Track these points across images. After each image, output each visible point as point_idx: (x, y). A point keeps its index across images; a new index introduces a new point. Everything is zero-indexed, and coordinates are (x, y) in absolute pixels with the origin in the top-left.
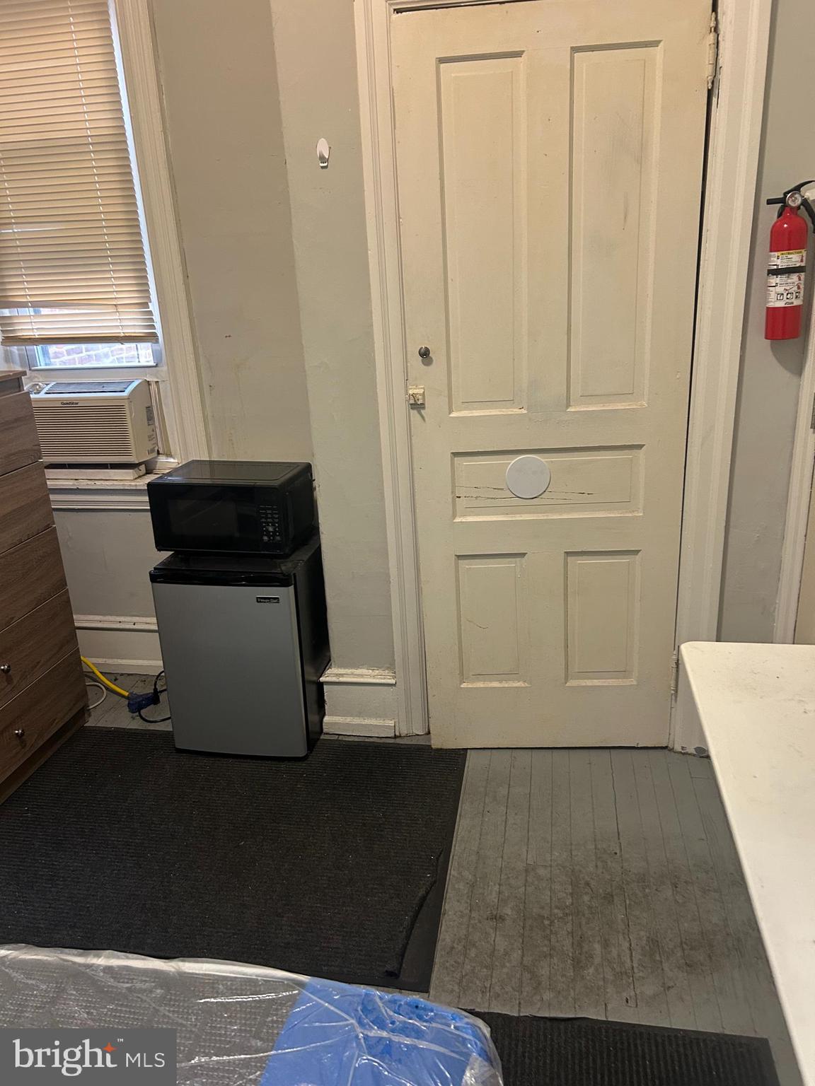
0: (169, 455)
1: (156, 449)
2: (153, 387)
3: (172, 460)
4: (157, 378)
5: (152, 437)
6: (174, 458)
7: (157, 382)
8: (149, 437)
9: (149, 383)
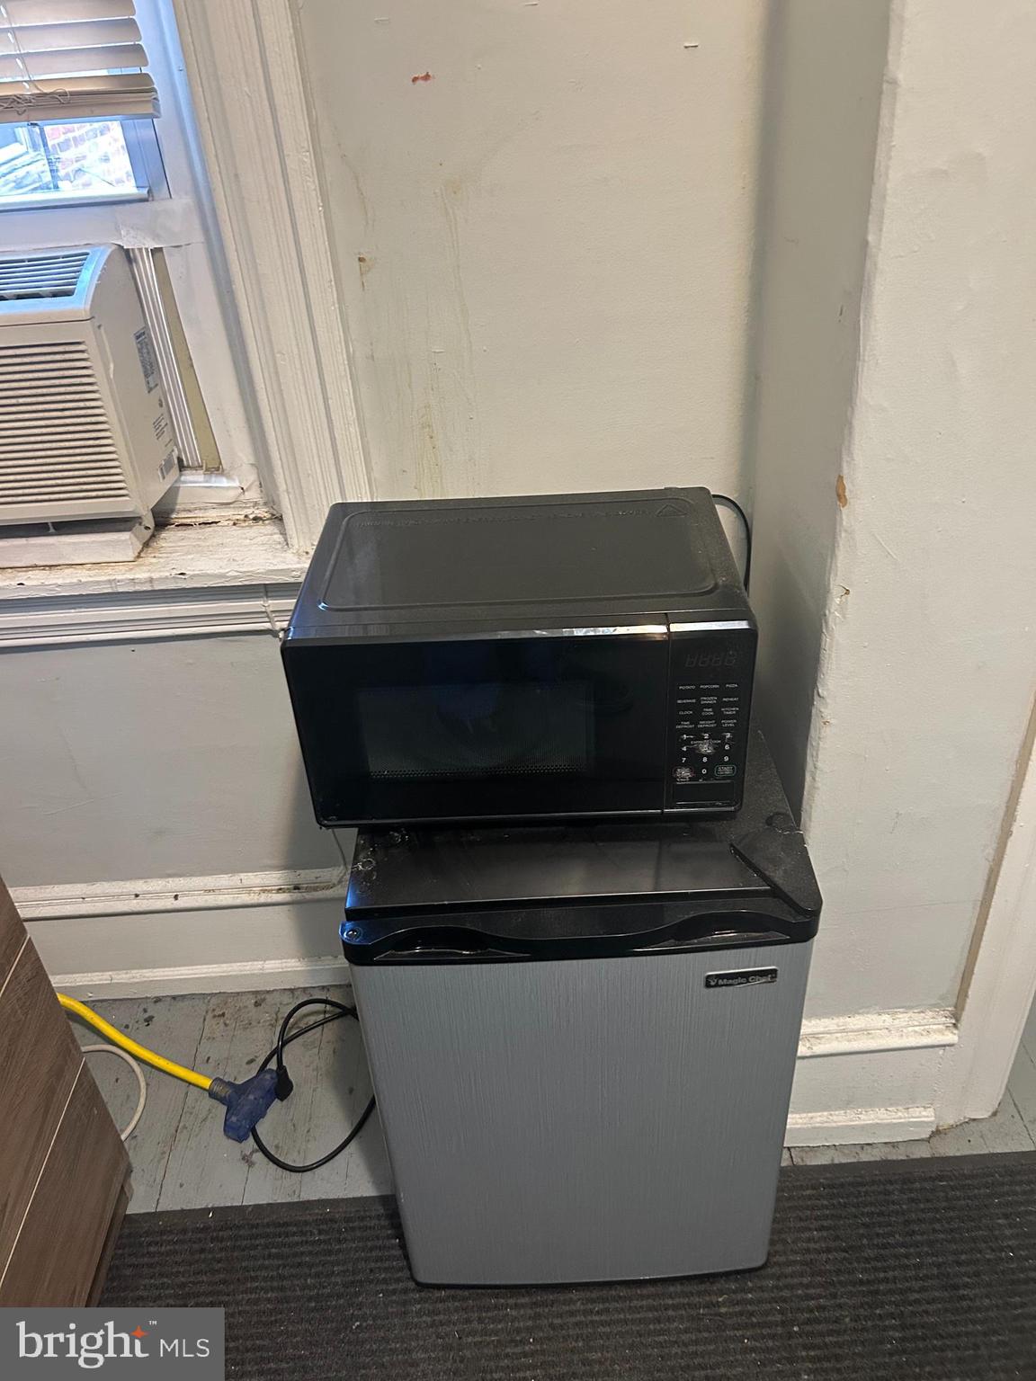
0: (216, 469)
1: (175, 454)
2: (147, 267)
3: (224, 482)
4: (156, 237)
5: (163, 426)
6: (229, 477)
7: (156, 252)
8: (156, 425)
9: (128, 256)
